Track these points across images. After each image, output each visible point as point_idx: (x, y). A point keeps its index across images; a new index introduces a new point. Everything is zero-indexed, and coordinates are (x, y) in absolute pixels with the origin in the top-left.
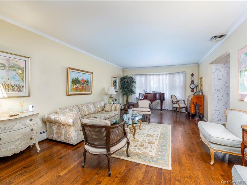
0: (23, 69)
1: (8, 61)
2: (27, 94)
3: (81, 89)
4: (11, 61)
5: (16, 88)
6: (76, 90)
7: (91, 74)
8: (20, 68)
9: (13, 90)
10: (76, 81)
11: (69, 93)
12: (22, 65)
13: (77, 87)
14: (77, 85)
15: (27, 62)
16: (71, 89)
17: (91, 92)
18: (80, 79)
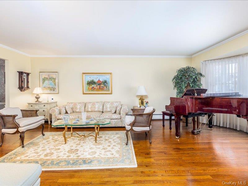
0: (55, 79)
1: (49, 76)
2: (57, 92)
3: (97, 89)
4: (50, 76)
5: (52, 89)
6: (92, 90)
7: (110, 75)
8: (54, 79)
9: (51, 90)
10: (91, 83)
11: (85, 92)
12: (54, 77)
13: (93, 88)
14: (93, 86)
15: (57, 75)
16: (87, 89)
17: (110, 92)
18: (96, 81)
